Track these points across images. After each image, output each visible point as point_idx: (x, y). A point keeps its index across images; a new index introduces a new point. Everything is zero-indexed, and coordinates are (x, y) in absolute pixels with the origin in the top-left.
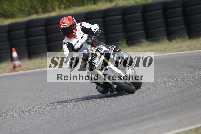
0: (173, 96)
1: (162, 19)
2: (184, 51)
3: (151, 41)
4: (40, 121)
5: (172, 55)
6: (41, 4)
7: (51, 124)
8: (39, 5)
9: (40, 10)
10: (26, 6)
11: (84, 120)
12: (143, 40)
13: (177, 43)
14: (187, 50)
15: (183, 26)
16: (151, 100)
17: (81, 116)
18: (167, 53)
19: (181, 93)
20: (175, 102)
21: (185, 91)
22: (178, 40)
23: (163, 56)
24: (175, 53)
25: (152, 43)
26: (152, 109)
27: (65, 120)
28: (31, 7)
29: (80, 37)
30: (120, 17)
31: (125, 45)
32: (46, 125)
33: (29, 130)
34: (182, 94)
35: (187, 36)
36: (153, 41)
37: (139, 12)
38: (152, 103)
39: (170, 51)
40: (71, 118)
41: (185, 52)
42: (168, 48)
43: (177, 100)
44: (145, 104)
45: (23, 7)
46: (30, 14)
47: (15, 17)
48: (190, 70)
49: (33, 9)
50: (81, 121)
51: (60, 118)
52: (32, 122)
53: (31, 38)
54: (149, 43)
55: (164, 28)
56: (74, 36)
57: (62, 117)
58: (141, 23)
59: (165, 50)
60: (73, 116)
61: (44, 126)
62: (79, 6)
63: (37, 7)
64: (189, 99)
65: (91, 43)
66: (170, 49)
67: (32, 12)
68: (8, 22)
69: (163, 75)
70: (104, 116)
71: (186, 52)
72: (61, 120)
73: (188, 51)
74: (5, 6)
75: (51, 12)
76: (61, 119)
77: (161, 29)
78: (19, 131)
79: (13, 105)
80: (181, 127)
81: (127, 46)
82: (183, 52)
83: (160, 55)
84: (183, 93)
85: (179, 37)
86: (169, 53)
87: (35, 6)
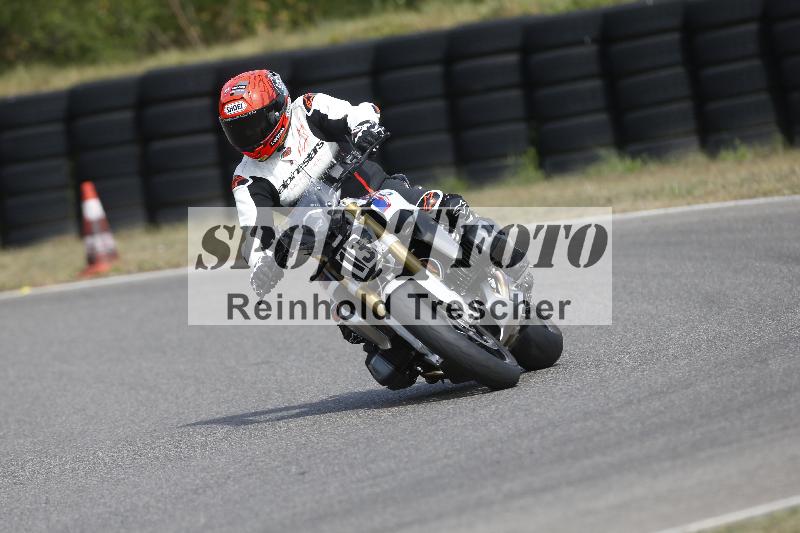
0: (723, 374)
1: (680, 70)
2: (765, 194)
3: (634, 155)
4: (192, 475)
5: (716, 211)
6: (200, 9)
7: (237, 487)
8: (191, 11)
9: (194, 32)
10: (136, 17)
11: (369, 469)
12: (603, 152)
13: (740, 162)
14: (778, 192)
15: (764, 97)
16: (636, 390)
17: (358, 456)
18: (698, 203)
19: (756, 361)
20: (730, 400)
21: (771, 356)
22: (743, 150)
23: (683, 214)
24: (731, 204)
25: (638, 162)
26: (639, 425)
27: (294, 469)
28: (157, 19)
29: (305, 155)
30: (512, 58)
31: (531, 171)
32: (215, 490)
33: (151, 509)
34: (757, 365)
35: (778, 137)
36: (644, 155)
37: (587, 39)
38: (639, 401)
39: (712, 195)
40: (319, 461)
41: (769, 200)
42: (705, 183)
43: (739, 392)
44: (611, 405)
45: (127, 21)
46: (152, 48)
47: (94, 61)
48: (790, 271)
49: (165, 30)
50: (357, 474)
51: (274, 461)
52: (160, 479)
53: (158, 145)
54: (628, 162)
55: (686, 105)
56: (279, 151)
57: (280, 459)
58: (596, 84)
59: (689, 192)
60: (325, 455)
61: (209, 492)
62: (350, 15)
63: (183, 21)
64: (786, 389)
65: (340, 179)
66: (711, 186)
67: (163, 38)
68: (66, 79)
69: (682, 293)
70: (450, 453)
71: (777, 199)
72: (278, 469)
73: (784, 195)
74: (56, 17)
75: (236, 38)
76: (278, 467)
77: (675, 107)
78: (110, 513)
79: (84, 410)
80: (753, 501)
81: (539, 174)
82: (762, 200)
83: (672, 210)
84: (761, 362)
85: (748, 140)
86: (706, 202)
87: (173, 16)
